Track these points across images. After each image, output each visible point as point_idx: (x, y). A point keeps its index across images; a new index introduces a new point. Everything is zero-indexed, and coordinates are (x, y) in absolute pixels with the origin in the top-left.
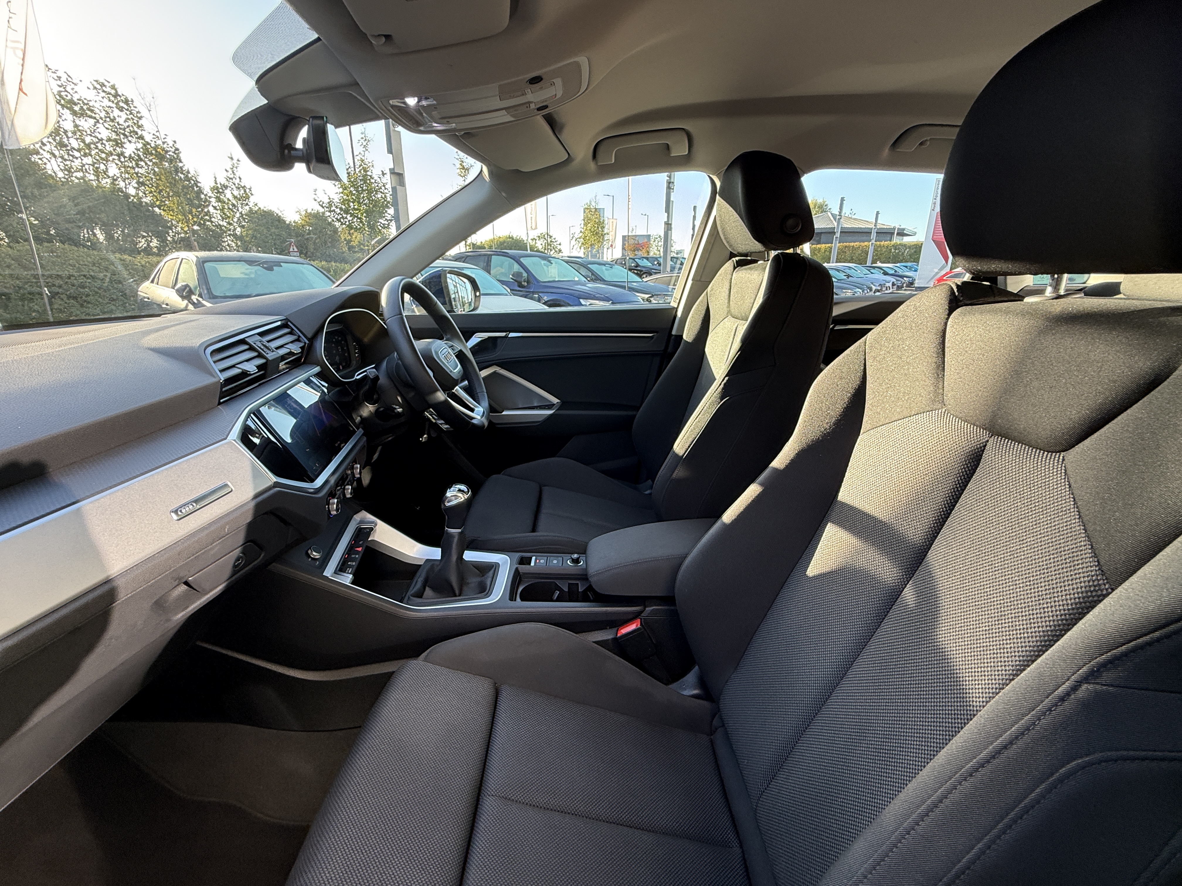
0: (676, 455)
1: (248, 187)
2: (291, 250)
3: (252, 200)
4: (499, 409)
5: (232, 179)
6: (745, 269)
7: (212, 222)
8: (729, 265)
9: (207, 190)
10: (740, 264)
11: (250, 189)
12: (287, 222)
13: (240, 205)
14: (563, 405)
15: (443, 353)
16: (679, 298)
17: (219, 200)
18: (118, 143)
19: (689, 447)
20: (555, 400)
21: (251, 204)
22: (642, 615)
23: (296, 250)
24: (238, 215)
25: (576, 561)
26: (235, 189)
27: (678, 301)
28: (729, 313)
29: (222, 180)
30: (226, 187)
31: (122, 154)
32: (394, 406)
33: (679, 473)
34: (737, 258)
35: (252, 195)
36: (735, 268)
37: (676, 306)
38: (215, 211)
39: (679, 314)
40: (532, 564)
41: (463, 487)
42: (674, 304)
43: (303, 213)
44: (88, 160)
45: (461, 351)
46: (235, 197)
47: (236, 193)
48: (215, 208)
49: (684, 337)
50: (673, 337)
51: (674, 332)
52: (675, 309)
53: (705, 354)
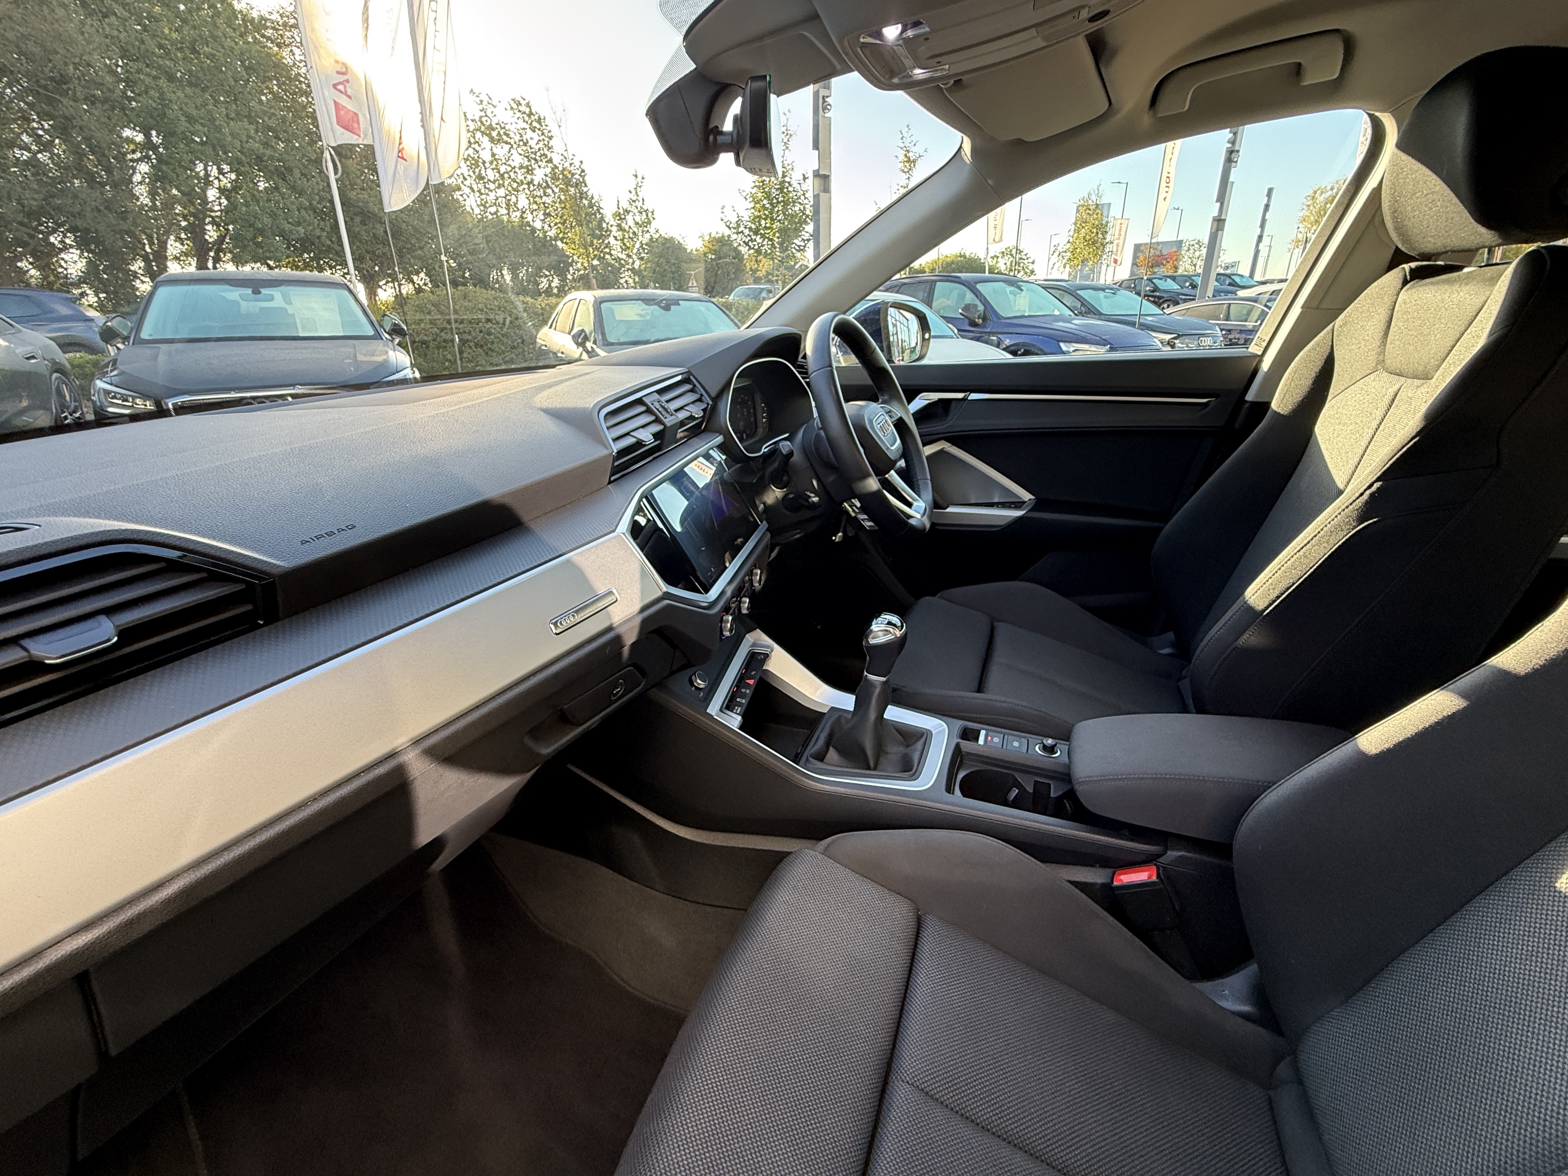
0: (1250, 609)
1: (651, 210)
2: (690, 285)
3: (654, 224)
4: (945, 505)
5: (634, 201)
6: (1432, 284)
7: (611, 255)
8: (1394, 277)
9: (609, 218)
10: (1418, 274)
11: (652, 212)
12: (689, 251)
13: (640, 234)
14: (1038, 505)
15: (879, 421)
16: (1267, 339)
17: (620, 228)
18: (529, 170)
19: (1278, 597)
20: (1026, 496)
21: (652, 231)
22: (1161, 860)
23: (695, 284)
24: (638, 245)
25: (1051, 750)
26: (637, 214)
27: (1264, 344)
28: (1381, 364)
29: (625, 204)
30: (628, 212)
31: (531, 182)
32: (809, 493)
33: (1250, 638)
34: (1413, 265)
35: (654, 219)
36: (1405, 282)
37: (1260, 353)
38: (616, 242)
39: (1266, 365)
40: (981, 741)
41: (895, 619)
42: (1254, 349)
43: (707, 238)
44: (501, 192)
45: (901, 419)
46: (637, 223)
47: (638, 219)
48: (615, 238)
49: (1274, 405)
50: (1247, 405)
51: (1250, 397)
52: (1258, 359)
53: (1313, 437)
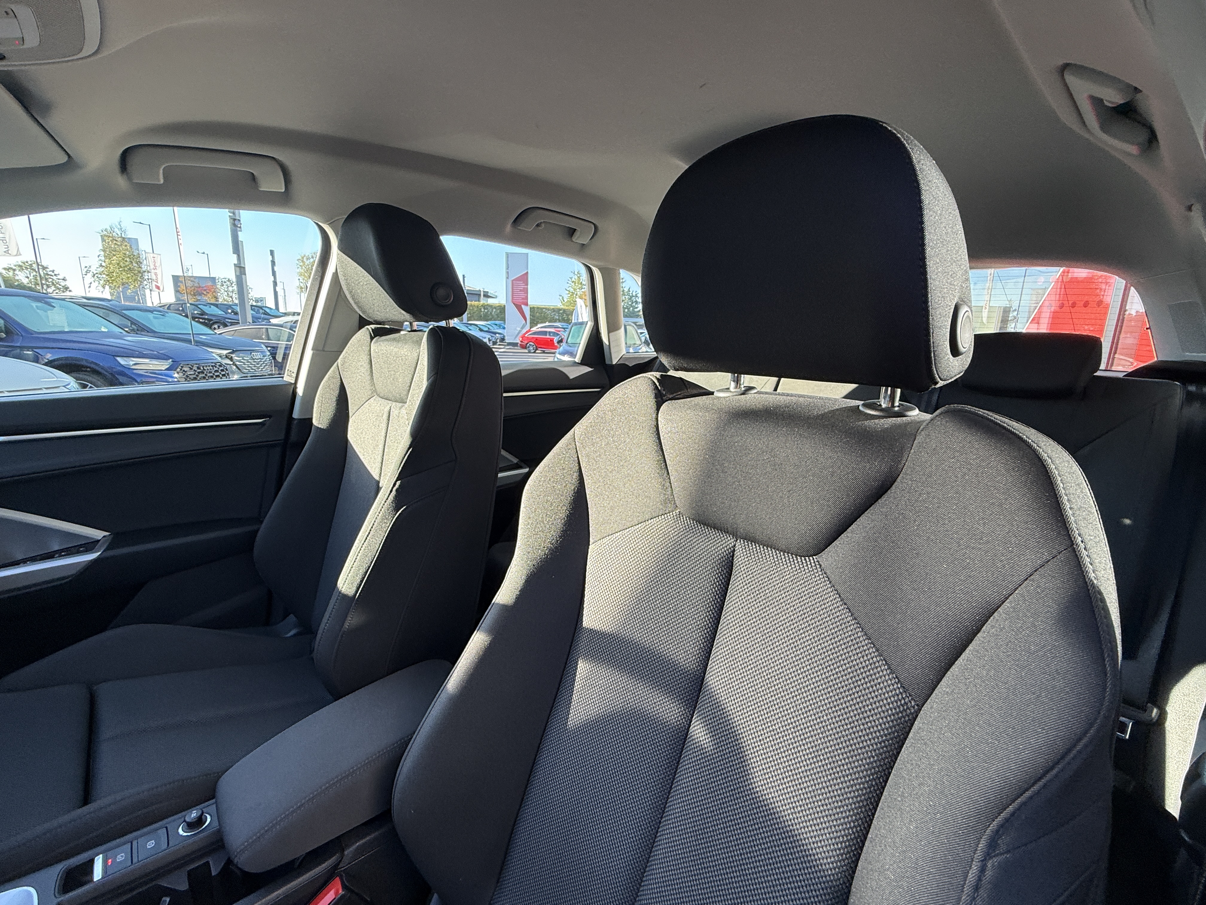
0: (345, 596)
6: (387, 340)
8: (364, 334)
10: (379, 333)
16: (295, 371)
19: (362, 581)
22: (340, 866)
25: (196, 823)
27: (294, 375)
28: (375, 392)
33: (353, 620)
34: (373, 326)
36: (372, 338)
37: (293, 382)
39: (300, 391)
40: (97, 873)
42: (288, 378)
49: (315, 422)
50: (295, 422)
51: (296, 415)
52: (293, 386)
53: (349, 444)
